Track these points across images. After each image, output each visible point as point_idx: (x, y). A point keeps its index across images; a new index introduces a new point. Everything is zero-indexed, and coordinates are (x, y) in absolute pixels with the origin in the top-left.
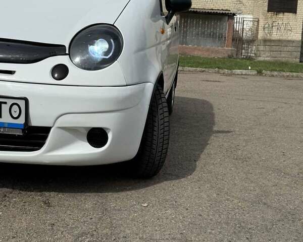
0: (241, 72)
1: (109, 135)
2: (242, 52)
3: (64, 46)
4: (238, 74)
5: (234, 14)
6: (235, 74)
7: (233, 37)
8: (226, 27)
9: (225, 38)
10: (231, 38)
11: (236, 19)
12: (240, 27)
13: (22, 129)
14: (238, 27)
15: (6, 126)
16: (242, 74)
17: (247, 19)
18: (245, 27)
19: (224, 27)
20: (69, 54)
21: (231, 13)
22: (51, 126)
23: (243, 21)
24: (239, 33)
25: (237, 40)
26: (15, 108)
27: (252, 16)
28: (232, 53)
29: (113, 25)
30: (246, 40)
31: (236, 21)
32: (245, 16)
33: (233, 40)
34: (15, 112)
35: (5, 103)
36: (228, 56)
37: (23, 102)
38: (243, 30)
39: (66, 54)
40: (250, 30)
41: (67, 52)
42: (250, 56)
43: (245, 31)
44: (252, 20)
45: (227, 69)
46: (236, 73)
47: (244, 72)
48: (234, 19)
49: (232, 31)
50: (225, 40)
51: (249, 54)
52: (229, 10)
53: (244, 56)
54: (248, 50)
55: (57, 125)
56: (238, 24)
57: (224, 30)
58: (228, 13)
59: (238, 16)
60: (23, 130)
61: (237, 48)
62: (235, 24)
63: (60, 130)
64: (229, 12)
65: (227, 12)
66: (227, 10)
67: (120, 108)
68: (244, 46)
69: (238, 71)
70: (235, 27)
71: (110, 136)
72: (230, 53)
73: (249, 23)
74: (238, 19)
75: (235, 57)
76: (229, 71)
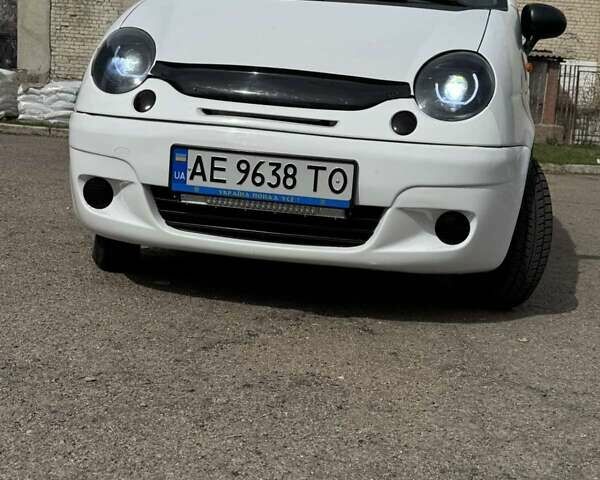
0: (581, 168)
1: (471, 224)
2: (574, 132)
3: (407, 84)
4: (576, 173)
5: (560, 59)
6: (571, 173)
7: (557, 104)
8: (543, 85)
9: (541, 104)
10: (554, 106)
11: (563, 67)
12: (571, 84)
13: (345, 209)
14: (567, 85)
15: (323, 203)
16: (584, 173)
17: (586, 69)
18: (581, 83)
19: (539, 85)
20: (414, 97)
21: (554, 57)
22: (388, 205)
23: (579, 72)
24: (568, 97)
25: (565, 109)
26: (338, 176)
27: (595, 64)
28: (555, 135)
29: (477, 53)
30: (583, 110)
31: (563, 72)
32: (581, 63)
33: (557, 109)
34: (338, 182)
35: (324, 169)
36: (548, 140)
37: (352, 166)
38: (577, 92)
39: (411, 97)
40: (593, 89)
41: (412, 93)
42: (591, 141)
43: (581, 92)
44: (595, 70)
45: (554, 163)
46: (573, 171)
47: (588, 168)
48: (559, 68)
49: (555, 92)
50: (541, 109)
51: (589, 138)
52: (551, 52)
53: (578, 140)
54: (587, 129)
55: (397, 204)
56: (567, 79)
57: (539, 90)
58: (548, 57)
59: (568, 62)
60: (347, 211)
61: (564, 125)
62: (562, 79)
63: (399, 212)
64: (551, 55)
65: (546, 55)
66: (545, 51)
67: (489, 182)
68: (578, 121)
69: (576, 167)
70: (562, 84)
71: (473, 226)
72: (550, 136)
73: (590, 76)
74: (568, 68)
75: (561, 143)
76: (558, 167)
